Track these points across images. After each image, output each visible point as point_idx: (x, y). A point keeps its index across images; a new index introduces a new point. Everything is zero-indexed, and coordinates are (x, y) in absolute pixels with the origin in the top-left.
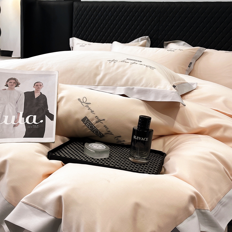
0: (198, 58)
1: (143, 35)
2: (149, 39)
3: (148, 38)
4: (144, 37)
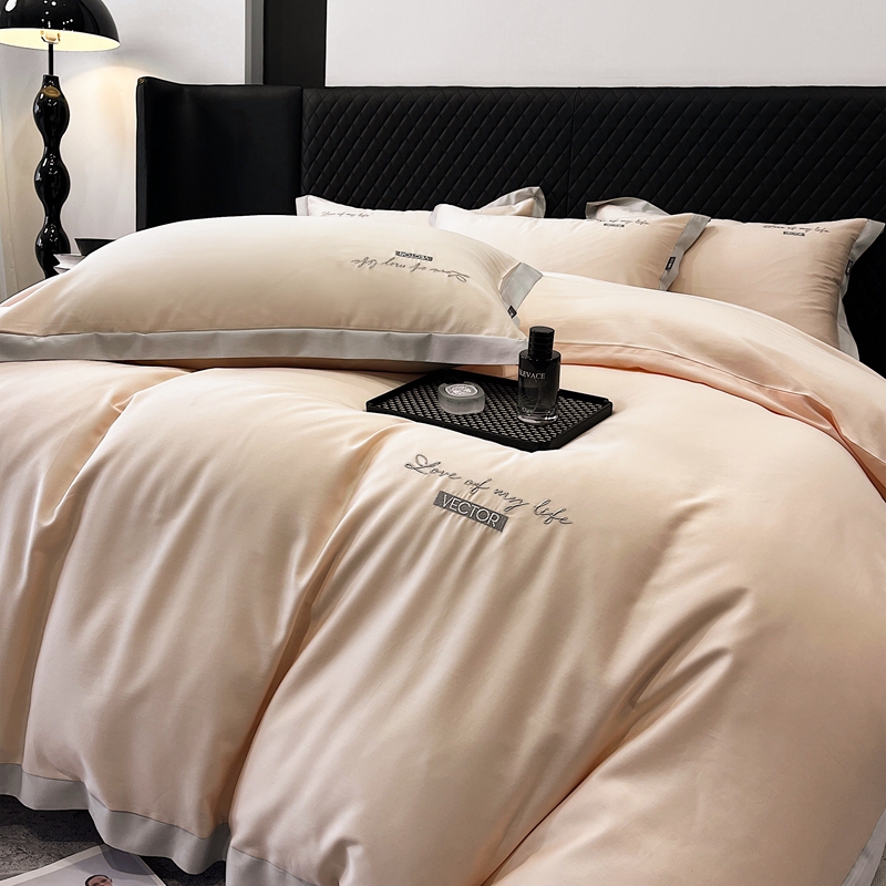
0: (689, 246)
1: (523, 185)
2: (543, 198)
3: (537, 192)
4: (527, 189)
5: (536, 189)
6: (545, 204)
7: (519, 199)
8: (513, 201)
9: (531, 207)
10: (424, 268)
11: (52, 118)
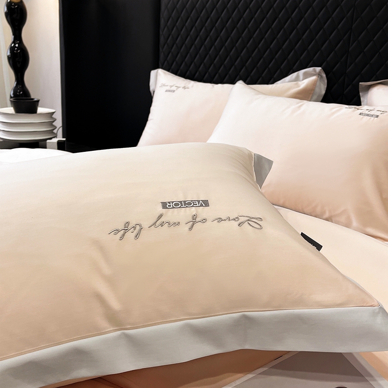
1: (309, 66)
2: (324, 75)
3: (320, 72)
4: (311, 69)
5: (318, 69)
6: (326, 81)
7: (306, 76)
8: (301, 77)
9: (314, 84)
10: (204, 221)
11: (14, 16)
